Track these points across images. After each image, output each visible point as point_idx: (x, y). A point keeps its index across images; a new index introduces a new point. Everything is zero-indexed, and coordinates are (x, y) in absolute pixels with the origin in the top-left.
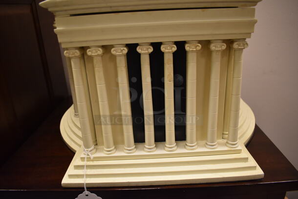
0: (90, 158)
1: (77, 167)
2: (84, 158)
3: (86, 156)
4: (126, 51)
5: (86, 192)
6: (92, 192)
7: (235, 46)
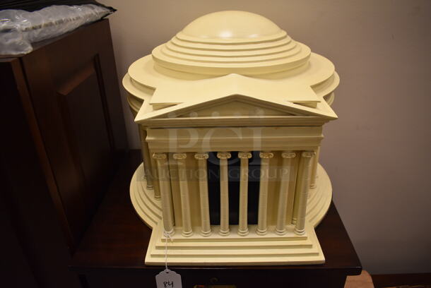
0: (170, 240)
1: (158, 248)
2: (165, 240)
3: (166, 238)
4: (207, 156)
5: (167, 270)
6: (172, 270)
7: (304, 155)
